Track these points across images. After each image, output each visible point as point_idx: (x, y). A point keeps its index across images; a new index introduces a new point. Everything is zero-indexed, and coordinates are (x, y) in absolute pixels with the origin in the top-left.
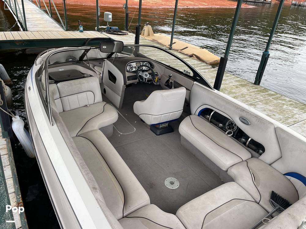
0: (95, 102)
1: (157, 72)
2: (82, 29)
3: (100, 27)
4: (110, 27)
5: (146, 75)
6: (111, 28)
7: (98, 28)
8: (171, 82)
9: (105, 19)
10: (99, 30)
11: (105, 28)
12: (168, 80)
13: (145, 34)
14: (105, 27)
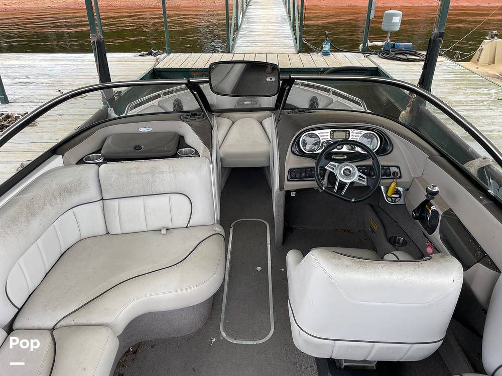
0: (191, 223)
1: (398, 167)
2: (327, 47)
3: (370, 44)
4: (394, 44)
5: (347, 173)
6: (393, 46)
7: (364, 45)
8: (435, 213)
9: (384, 27)
10: (367, 51)
11: (382, 46)
12: (426, 204)
13: (481, 59)
14: (380, 44)
